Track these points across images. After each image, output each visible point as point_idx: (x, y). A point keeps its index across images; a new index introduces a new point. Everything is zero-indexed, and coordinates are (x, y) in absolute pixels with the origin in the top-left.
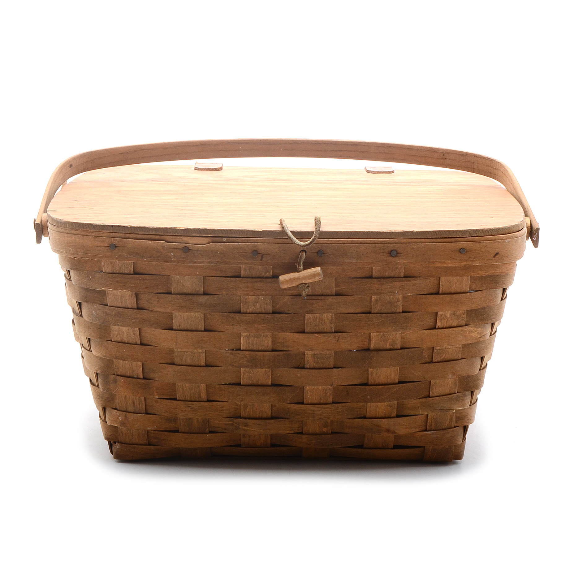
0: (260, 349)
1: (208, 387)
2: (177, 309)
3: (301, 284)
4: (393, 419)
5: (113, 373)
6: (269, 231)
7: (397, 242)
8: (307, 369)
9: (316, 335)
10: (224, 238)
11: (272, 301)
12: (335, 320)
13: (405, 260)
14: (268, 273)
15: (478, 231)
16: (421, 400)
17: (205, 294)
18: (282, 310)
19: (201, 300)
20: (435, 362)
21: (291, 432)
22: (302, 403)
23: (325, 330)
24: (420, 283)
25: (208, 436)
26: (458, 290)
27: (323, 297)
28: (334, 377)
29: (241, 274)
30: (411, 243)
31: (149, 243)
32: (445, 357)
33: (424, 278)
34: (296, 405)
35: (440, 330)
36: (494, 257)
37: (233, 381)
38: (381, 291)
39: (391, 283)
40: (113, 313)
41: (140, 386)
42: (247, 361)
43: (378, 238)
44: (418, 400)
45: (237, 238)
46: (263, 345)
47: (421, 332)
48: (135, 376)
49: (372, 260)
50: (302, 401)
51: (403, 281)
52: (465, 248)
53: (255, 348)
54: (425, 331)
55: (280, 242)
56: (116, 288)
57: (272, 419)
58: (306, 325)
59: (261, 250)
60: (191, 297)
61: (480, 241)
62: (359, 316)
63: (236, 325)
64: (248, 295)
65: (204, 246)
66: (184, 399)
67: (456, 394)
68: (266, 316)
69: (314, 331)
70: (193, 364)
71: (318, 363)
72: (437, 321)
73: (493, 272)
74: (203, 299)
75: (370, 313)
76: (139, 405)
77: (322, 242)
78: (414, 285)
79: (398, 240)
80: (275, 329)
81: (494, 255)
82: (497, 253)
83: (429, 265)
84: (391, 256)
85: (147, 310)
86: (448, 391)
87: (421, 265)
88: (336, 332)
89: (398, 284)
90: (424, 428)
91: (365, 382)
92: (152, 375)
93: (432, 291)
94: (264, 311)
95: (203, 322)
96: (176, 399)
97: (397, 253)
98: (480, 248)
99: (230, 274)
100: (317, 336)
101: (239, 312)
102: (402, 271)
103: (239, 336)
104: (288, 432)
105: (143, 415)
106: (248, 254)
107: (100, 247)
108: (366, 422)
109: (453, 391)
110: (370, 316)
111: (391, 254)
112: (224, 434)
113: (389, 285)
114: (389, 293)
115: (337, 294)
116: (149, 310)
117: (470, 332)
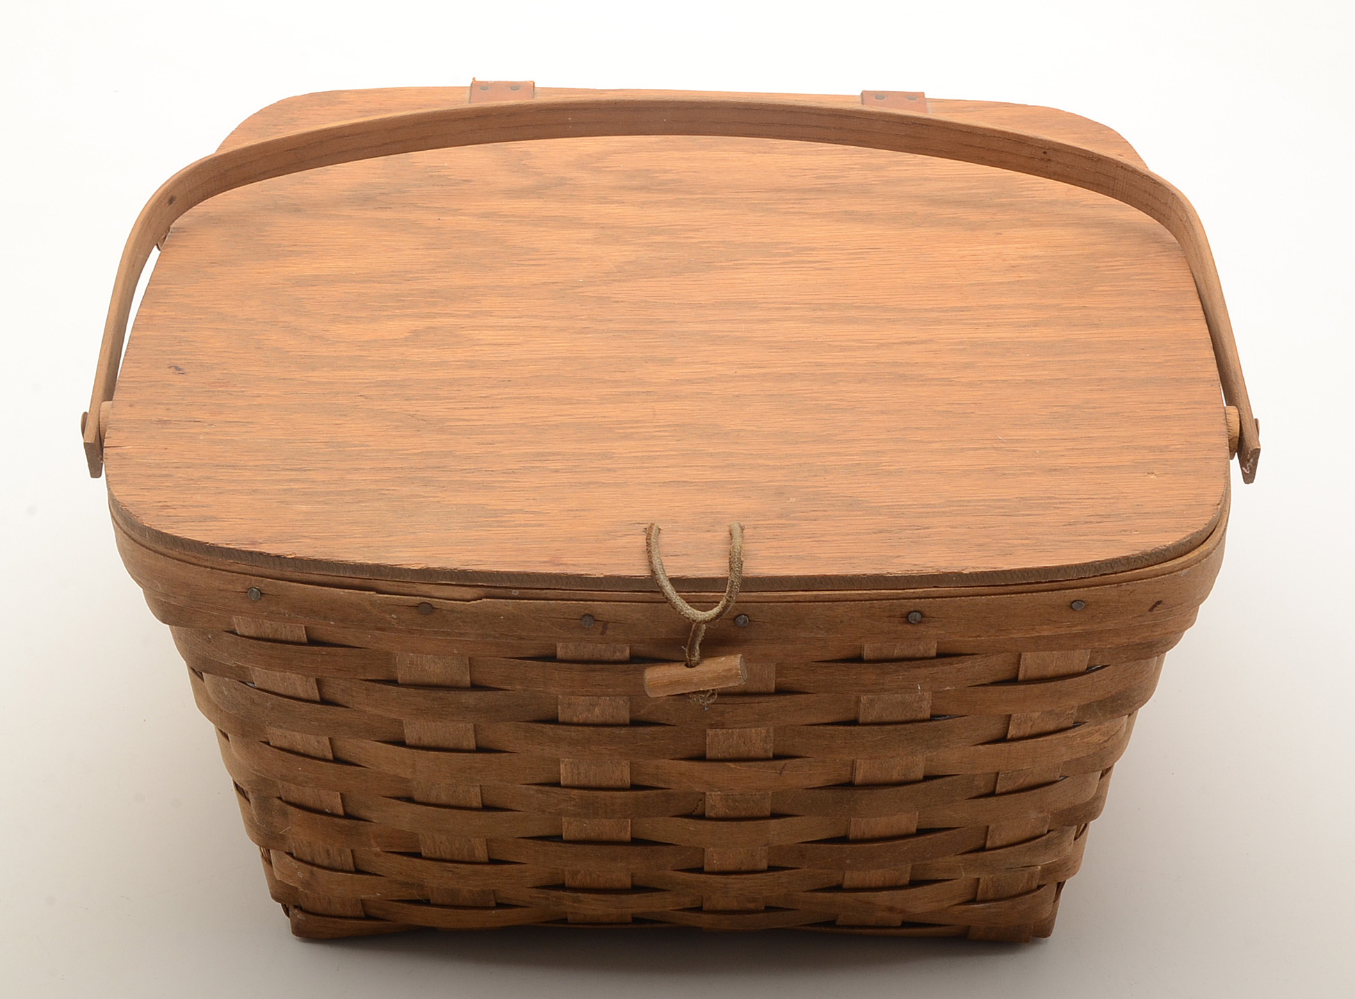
0: (604, 784)
1: (489, 842)
2: (412, 714)
3: (694, 693)
4: (903, 892)
5: (278, 795)
6: (619, 577)
7: (923, 595)
8: (711, 819)
9: (732, 765)
10: (514, 591)
11: (629, 703)
12: (775, 735)
13: (940, 630)
14: (619, 654)
15: (1116, 563)
16: (966, 856)
17: (475, 687)
18: (653, 718)
19: (466, 699)
20: (1002, 794)
21: (675, 908)
22: (700, 870)
23: (752, 754)
24: (974, 667)
25: (494, 912)
26: (1062, 671)
27: (747, 699)
28: (772, 833)
29: (556, 653)
30: (956, 597)
31: (338, 594)
32: (1024, 781)
33: (984, 655)
34: (687, 874)
35: (1015, 744)
36: (1151, 610)
37: (546, 832)
38: (882, 686)
39: (906, 671)
40: (268, 704)
41: (338, 829)
42: (574, 805)
43: (879, 588)
44: (959, 856)
45: (545, 591)
46: (611, 779)
47: (972, 748)
48: (327, 810)
49: (864, 631)
50: (700, 866)
51: (934, 666)
52: (1084, 600)
53: (593, 784)
54: (980, 747)
55: (648, 600)
56: (268, 667)
57: (636, 893)
58: (707, 746)
59: (600, 614)
60: (441, 694)
61: (1119, 583)
62: (830, 730)
63: (547, 744)
64: (573, 693)
65: (468, 603)
66: (438, 855)
67: (1044, 838)
68: (616, 731)
69: (727, 756)
70: (453, 802)
71: (734, 809)
72: (1010, 728)
73: (1146, 636)
74: (470, 698)
75: (854, 722)
76: (341, 857)
77: (744, 600)
78: (959, 670)
79: (925, 591)
80: (637, 753)
81: (1149, 607)
82: (1159, 602)
83: (996, 636)
84: (908, 622)
85: (344, 706)
86: (1027, 834)
87: (979, 636)
88: (777, 757)
89: (923, 672)
90: (969, 897)
91: (842, 834)
92: (364, 813)
93: (1001, 676)
94: (610, 720)
95: (473, 736)
96: (421, 853)
97: (923, 616)
98: (1120, 597)
99: (532, 653)
100: (734, 766)
101: (554, 721)
102: (933, 646)
103: (558, 762)
104: (671, 908)
105: (350, 875)
106: (572, 621)
107: (226, 591)
108: (840, 897)
109: (1038, 832)
110: (854, 730)
111: (907, 617)
112: (526, 909)
113: (901, 675)
114: (902, 689)
115: (781, 691)
116: (347, 707)
117: (1083, 736)
